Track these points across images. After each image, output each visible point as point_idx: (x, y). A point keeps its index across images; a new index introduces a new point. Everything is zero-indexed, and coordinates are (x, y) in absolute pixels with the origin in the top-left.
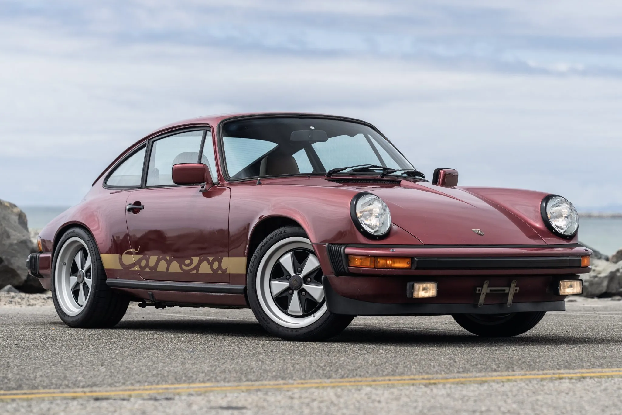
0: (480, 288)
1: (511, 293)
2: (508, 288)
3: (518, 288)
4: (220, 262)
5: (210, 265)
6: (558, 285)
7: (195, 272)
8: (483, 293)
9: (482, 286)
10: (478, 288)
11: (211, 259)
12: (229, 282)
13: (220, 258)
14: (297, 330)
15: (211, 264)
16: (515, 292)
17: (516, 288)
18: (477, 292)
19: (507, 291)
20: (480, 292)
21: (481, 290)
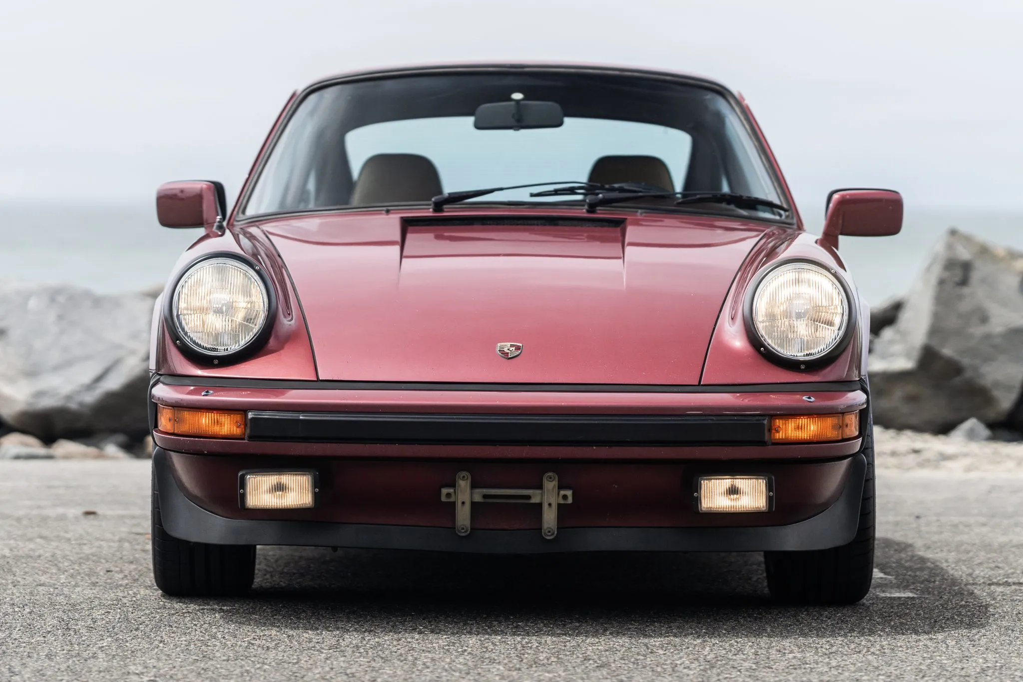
0: (451, 491)
1: (550, 505)
2: (539, 492)
3: (569, 493)
6: (697, 488)
8: (463, 503)
9: (453, 485)
10: (444, 491)
16: (562, 502)
17: (562, 493)
18: (443, 499)
19: (535, 500)
20: (452, 500)
21: (453, 495)
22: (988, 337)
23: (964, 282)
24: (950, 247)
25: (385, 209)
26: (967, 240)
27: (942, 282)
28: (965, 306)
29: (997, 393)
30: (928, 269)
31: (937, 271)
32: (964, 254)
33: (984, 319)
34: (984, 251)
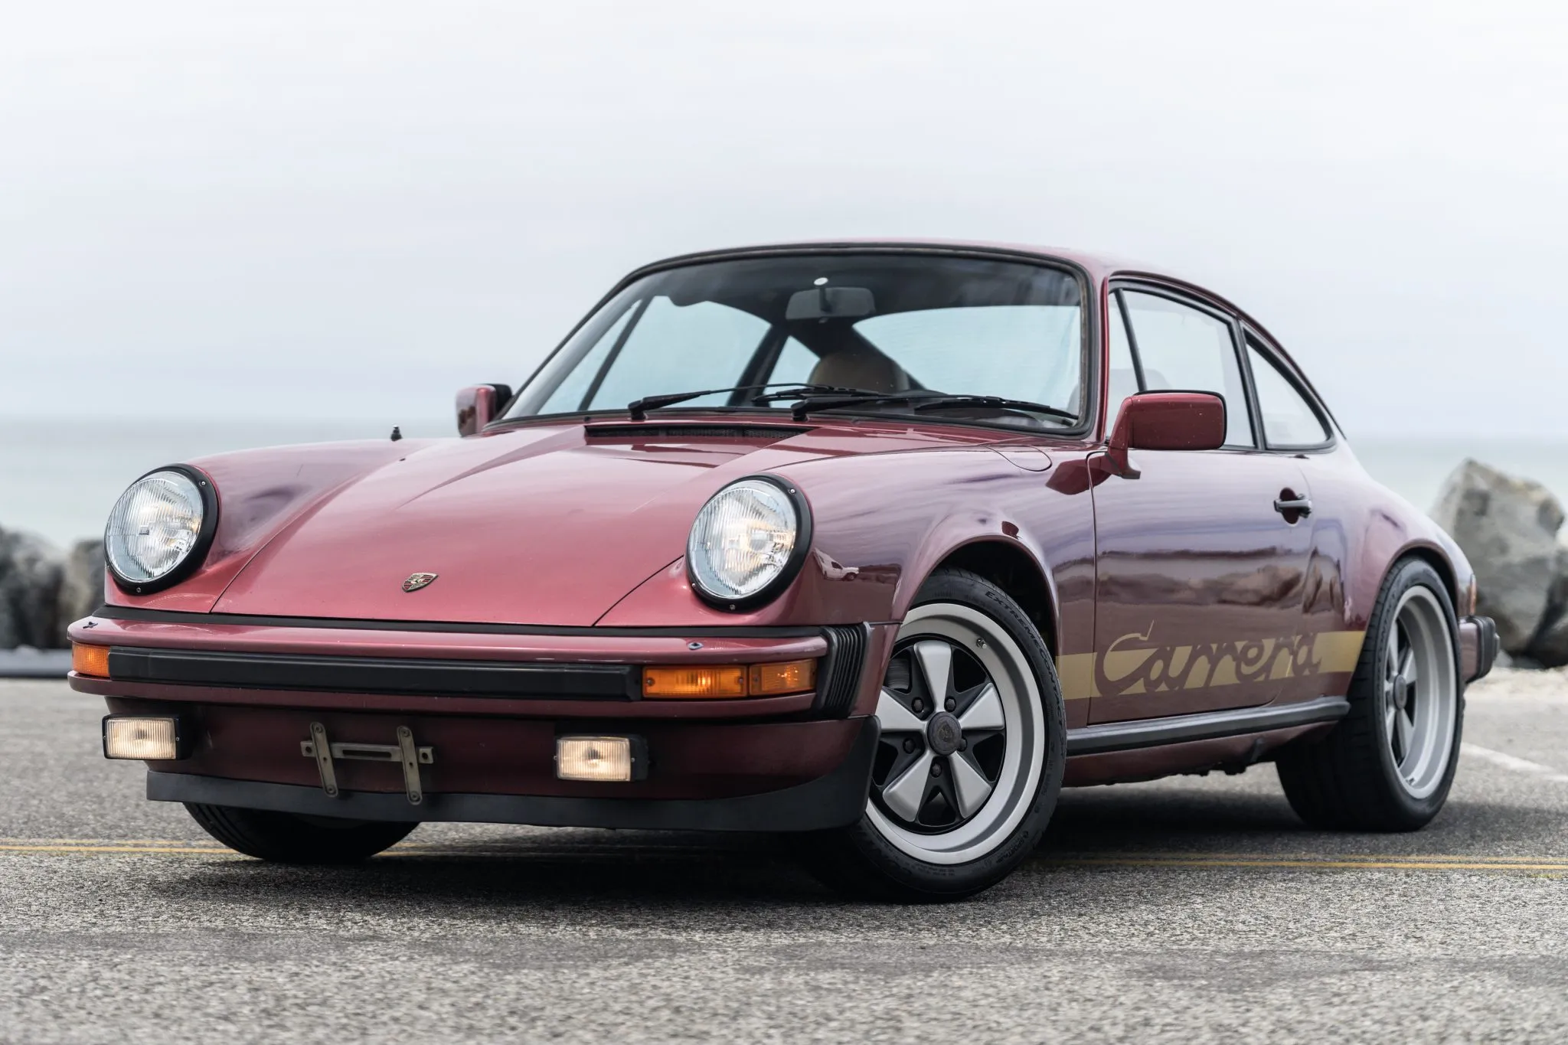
0: (310, 744)
1: (411, 764)
2: (396, 748)
3: (428, 751)
6: (554, 750)
8: (325, 759)
9: (310, 737)
10: (304, 744)
16: (423, 761)
17: (422, 750)
18: (304, 753)
19: (395, 758)
20: (313, 755)
21: (314, 749)
22: (1508, 567)
23: (1482, 512)
24: (1468, 477)
25: (584, 417)
26: (1485, 471)
27: (1461, 513)
28: (1484, 537)
29: (1518, 622)
30: (1447, 500)
31: (1456, 501)
32: (1482, 485)
33: (1503, 549)
34: (1501, 482)
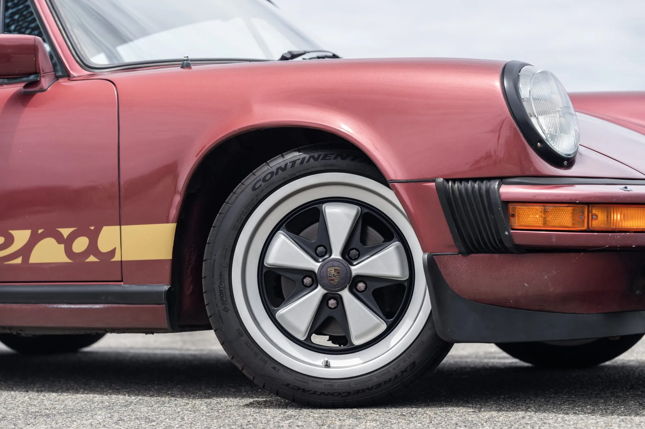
4: (94, 238)
5: (62, 246)
7: (19, 261)
11: (66, 232)
12: (120, 279)
13: (92, 228)
14: (277, 367)
15: (68, 243)
